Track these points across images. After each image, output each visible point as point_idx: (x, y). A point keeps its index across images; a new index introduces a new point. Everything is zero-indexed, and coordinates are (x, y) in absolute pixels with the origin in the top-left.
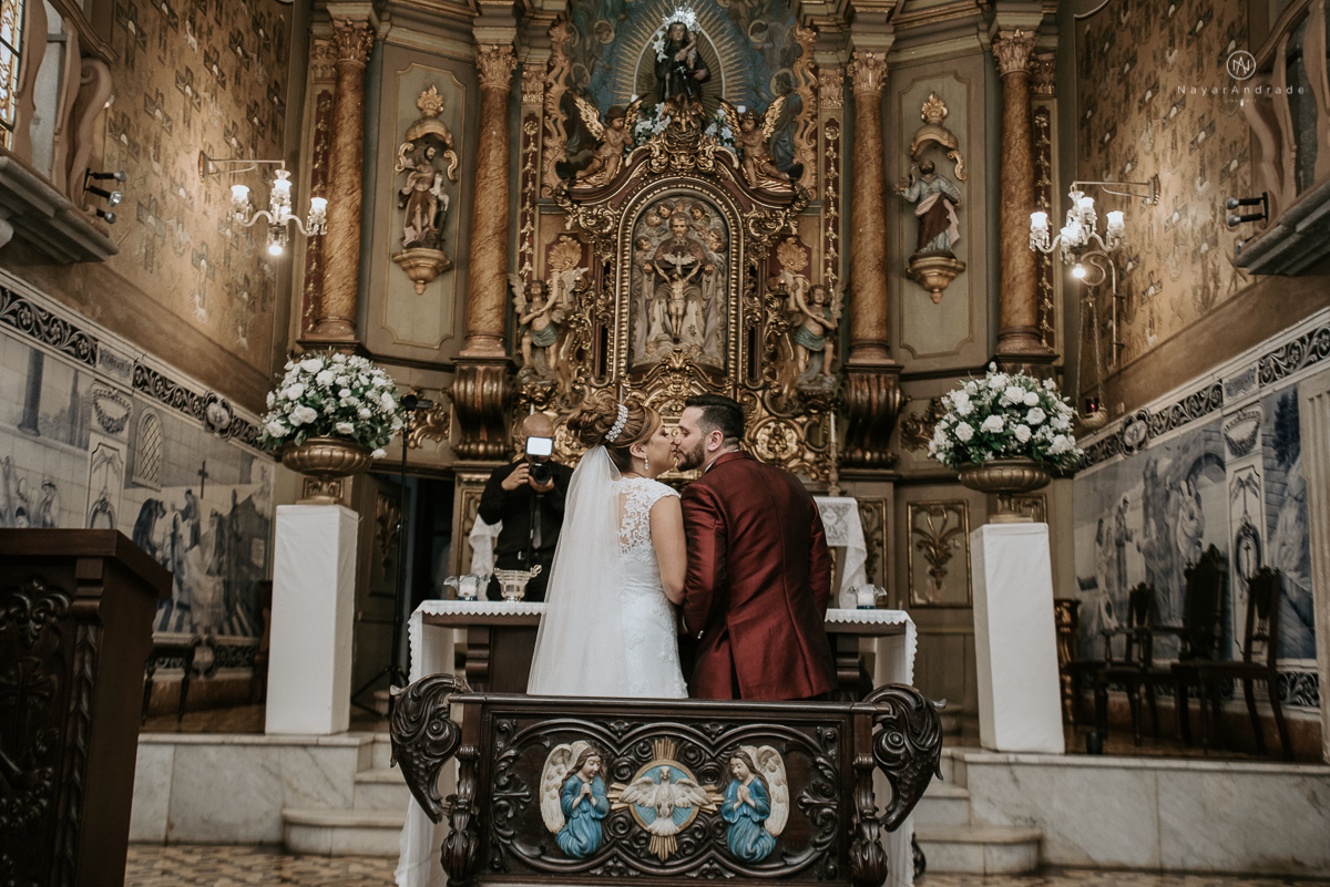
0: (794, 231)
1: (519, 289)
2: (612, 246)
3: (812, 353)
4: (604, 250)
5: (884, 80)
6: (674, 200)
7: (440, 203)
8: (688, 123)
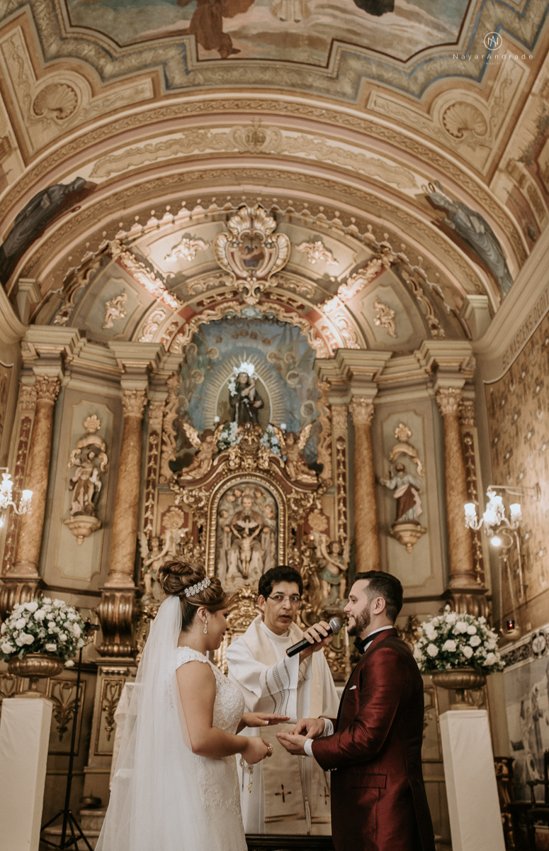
0: (319, 506)
1: (144, 542)
2: (204, 515)
3: (332, 585)
4: (199, 517)
5: (372, 414)
6: (244, 486)
7: (95, 487)
8: (253, 440)
